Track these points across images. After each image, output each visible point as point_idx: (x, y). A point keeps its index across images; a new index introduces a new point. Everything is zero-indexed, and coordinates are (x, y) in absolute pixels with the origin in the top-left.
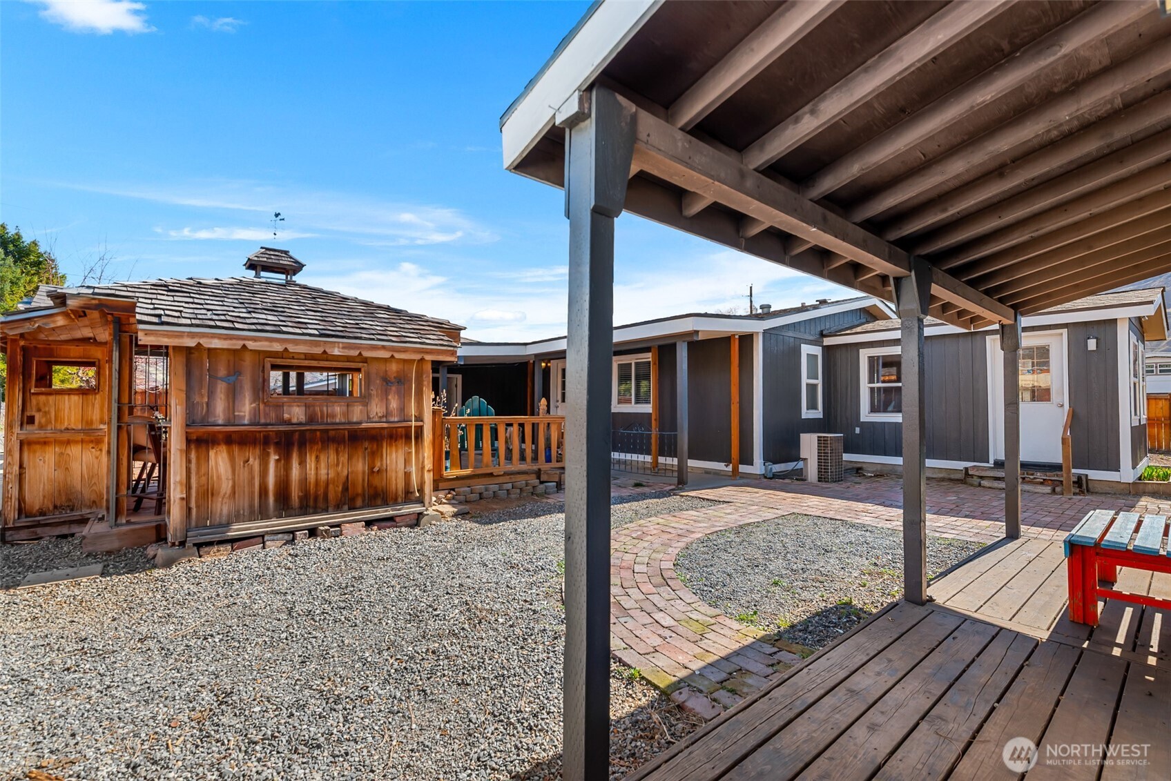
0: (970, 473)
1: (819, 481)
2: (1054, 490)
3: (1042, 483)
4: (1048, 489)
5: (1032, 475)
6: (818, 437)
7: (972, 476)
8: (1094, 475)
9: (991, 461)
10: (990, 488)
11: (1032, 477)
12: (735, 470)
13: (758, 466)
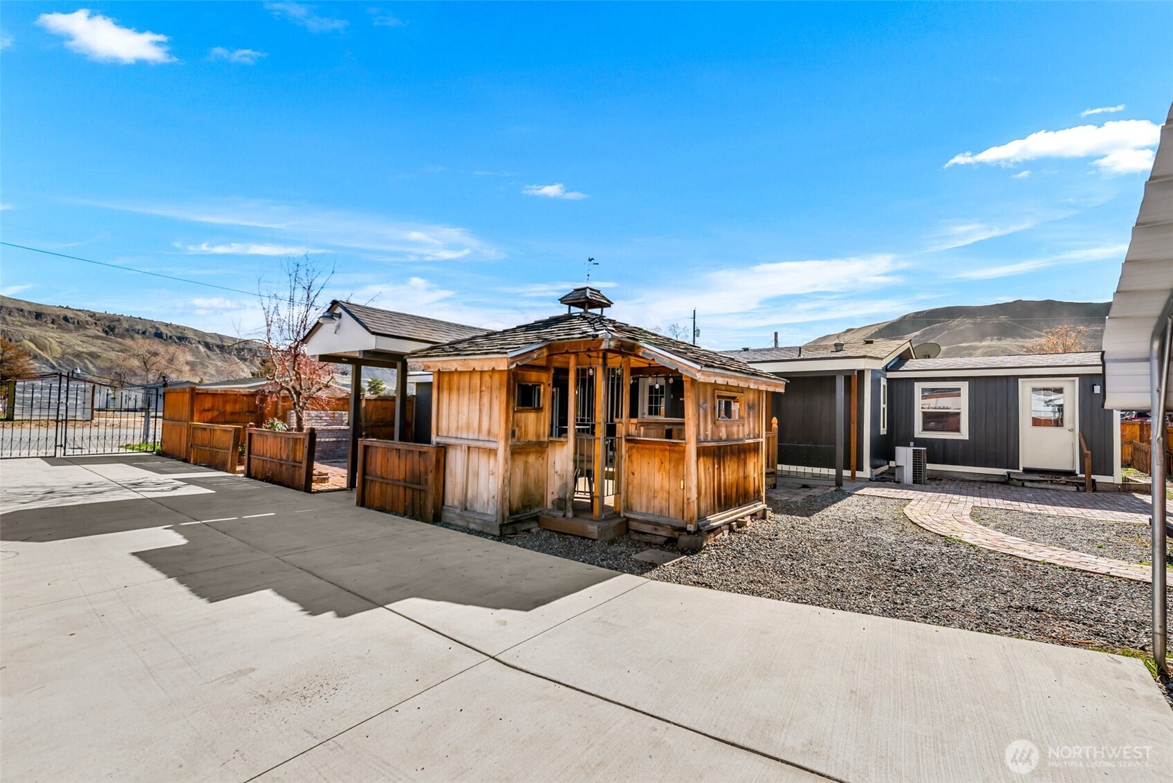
0: (1012, 477)
1: (914, 483)
2: (1078, 489)
3: (1064, 484)
4: (1074, 488)
5: (1059, 478)
6: (914, 450)
7: (1012, 479)
8: (1100, 479)
9: (1021, 469)
10: (1031, 487)
11: (1058, 480)
12: (853, 474)
13: (866, 472)
